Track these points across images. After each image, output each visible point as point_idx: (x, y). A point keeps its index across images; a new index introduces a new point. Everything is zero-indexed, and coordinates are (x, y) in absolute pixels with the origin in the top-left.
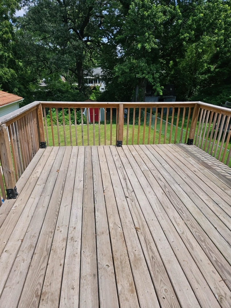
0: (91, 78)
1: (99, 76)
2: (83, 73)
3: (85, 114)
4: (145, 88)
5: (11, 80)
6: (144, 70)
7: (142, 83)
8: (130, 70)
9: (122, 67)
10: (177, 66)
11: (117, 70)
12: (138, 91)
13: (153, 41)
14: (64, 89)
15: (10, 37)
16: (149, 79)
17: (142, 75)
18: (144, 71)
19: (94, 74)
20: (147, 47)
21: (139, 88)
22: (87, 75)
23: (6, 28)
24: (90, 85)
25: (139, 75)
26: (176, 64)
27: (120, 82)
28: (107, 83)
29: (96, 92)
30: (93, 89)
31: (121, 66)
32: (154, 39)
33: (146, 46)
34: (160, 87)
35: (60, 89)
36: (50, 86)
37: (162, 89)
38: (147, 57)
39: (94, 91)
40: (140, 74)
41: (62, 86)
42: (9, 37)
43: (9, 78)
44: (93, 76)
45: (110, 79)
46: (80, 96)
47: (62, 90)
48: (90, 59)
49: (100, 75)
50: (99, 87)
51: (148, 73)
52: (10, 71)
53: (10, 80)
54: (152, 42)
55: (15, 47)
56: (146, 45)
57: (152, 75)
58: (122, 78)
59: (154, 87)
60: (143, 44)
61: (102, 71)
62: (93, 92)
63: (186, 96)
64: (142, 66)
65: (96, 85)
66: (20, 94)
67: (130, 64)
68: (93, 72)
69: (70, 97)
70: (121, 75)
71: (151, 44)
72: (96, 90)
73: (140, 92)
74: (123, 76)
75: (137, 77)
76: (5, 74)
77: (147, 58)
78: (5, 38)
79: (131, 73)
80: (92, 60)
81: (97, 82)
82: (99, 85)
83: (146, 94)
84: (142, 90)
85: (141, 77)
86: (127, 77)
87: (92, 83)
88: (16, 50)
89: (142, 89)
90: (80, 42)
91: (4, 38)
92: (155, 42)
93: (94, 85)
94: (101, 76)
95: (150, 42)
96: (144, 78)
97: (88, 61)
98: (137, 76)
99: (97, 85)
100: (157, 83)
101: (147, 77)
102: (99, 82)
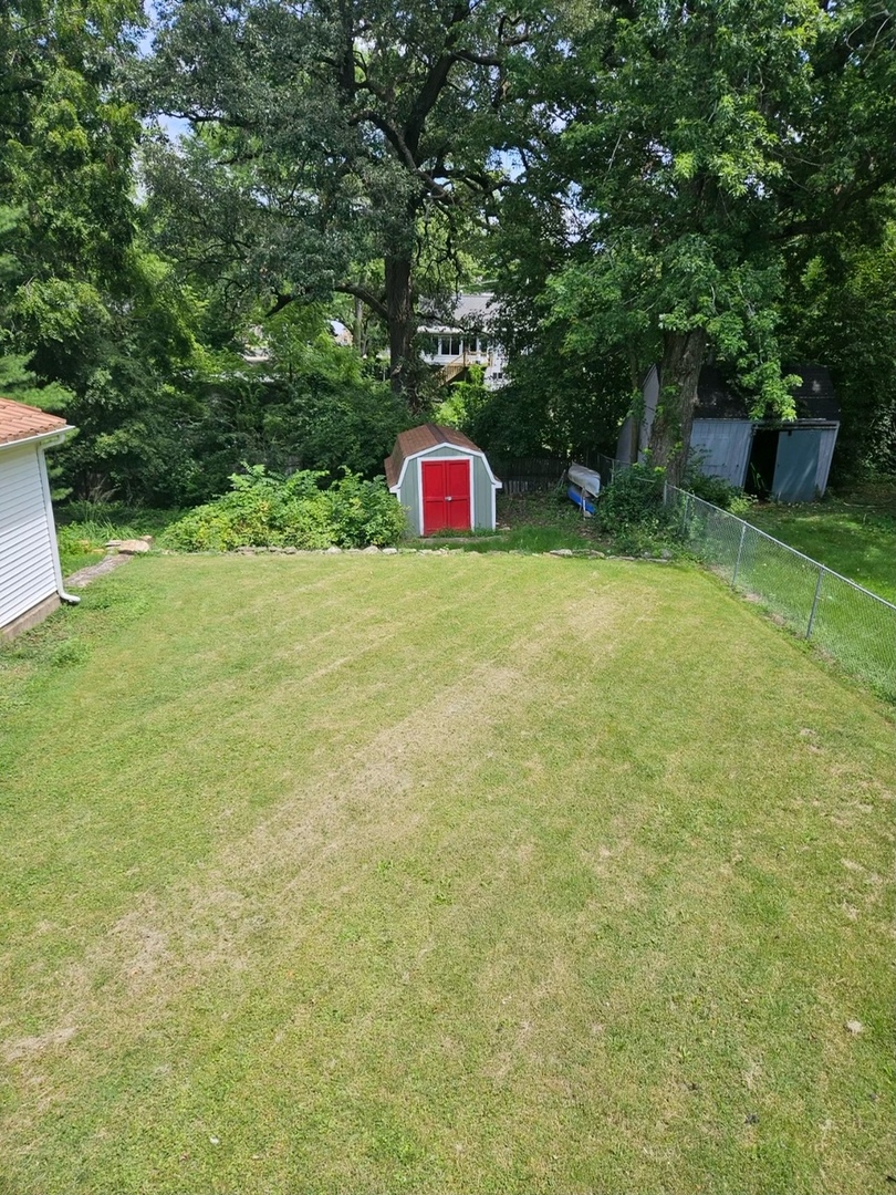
0: (448, 330)
1: (481, 321)
2: (412, 309)
3: (399, 496)
4: (696, 379)
5: (79, 334)
6: (699, 291)
7: (682, 359)
8: (626, 293)
9: (587, 276)
10: (845, 280)
11: (560, 288)
12: (661, 394)
13: (758, 143)
14: (335, 376)
15: (78, 144)
16: (722, 336)
17: (688, 315)
18: (701, 299)
19: (457, 315)
20: (726, 170)
21: (663, 381)
22: (430, 319)
23: (64, 103)
24: (447, 360)
25: (671, 318)
26: (837, 272)
27: (574, 352)
28: (513, 355)
29: (468, 389)
30: (458, 378)
31: (583, 272)
32: (761, 132)
33: (722, 166)
34: (782, 377)
35: (318, 373)
36: (282, 362)
37: (792, 391)
38: (713, 231)
39: (460, 383)
40: (681, 309)
41: (330, 363)
42: (74, 141)
43: (68, 323)
44: (452, 325)
45: (526, 338)
46: (392, 408)
47: (324, 379)
48: (449, 252)
49: (486, 317)
50: (484, 369)
51: (722, 307)
52: (76, 293)
53: (74, 333)
54: (749, 146)
55: (104, 186)
56: (720, 161)
57: (738, 320)
58: (586, 333)
59: (748, 380)
60: (701, 159)
61: (493, 300)
62: (457, 388)
63: (881, 418)
64: (691, 275)
65: (471, 359)
66: (117, 396)
67: (628, 263)
68: (454, 307)
69: (344, 413)
70: (581, 316)
71: (749, 158)
72: (470, 381)
73: (665, 399)
74: (590, 323)
75: (661, 325)
76: (54, 307)
77: (714, 234)
78: (56, 147)
79: (628, 307)
80: (454, 256)
81: (474, 349)
82: (484, 361)
83: (696, 407)
84: (680, 390)
85: (681, 327)
86: (610, 325)
87: (456, 352)
88: (108, 200)
89: (681, 384)
90: (397, 170)
91: (52, 143)
92: (767, 146)
93: (462, 359)
94: (490, 323)
95: (743, 149)
96: (700, 331)
97: (438, 262)
98: (664, 322)
99: (475, 359)
100: (765, 360)
101: (713, 327)
102: (484, 349)
